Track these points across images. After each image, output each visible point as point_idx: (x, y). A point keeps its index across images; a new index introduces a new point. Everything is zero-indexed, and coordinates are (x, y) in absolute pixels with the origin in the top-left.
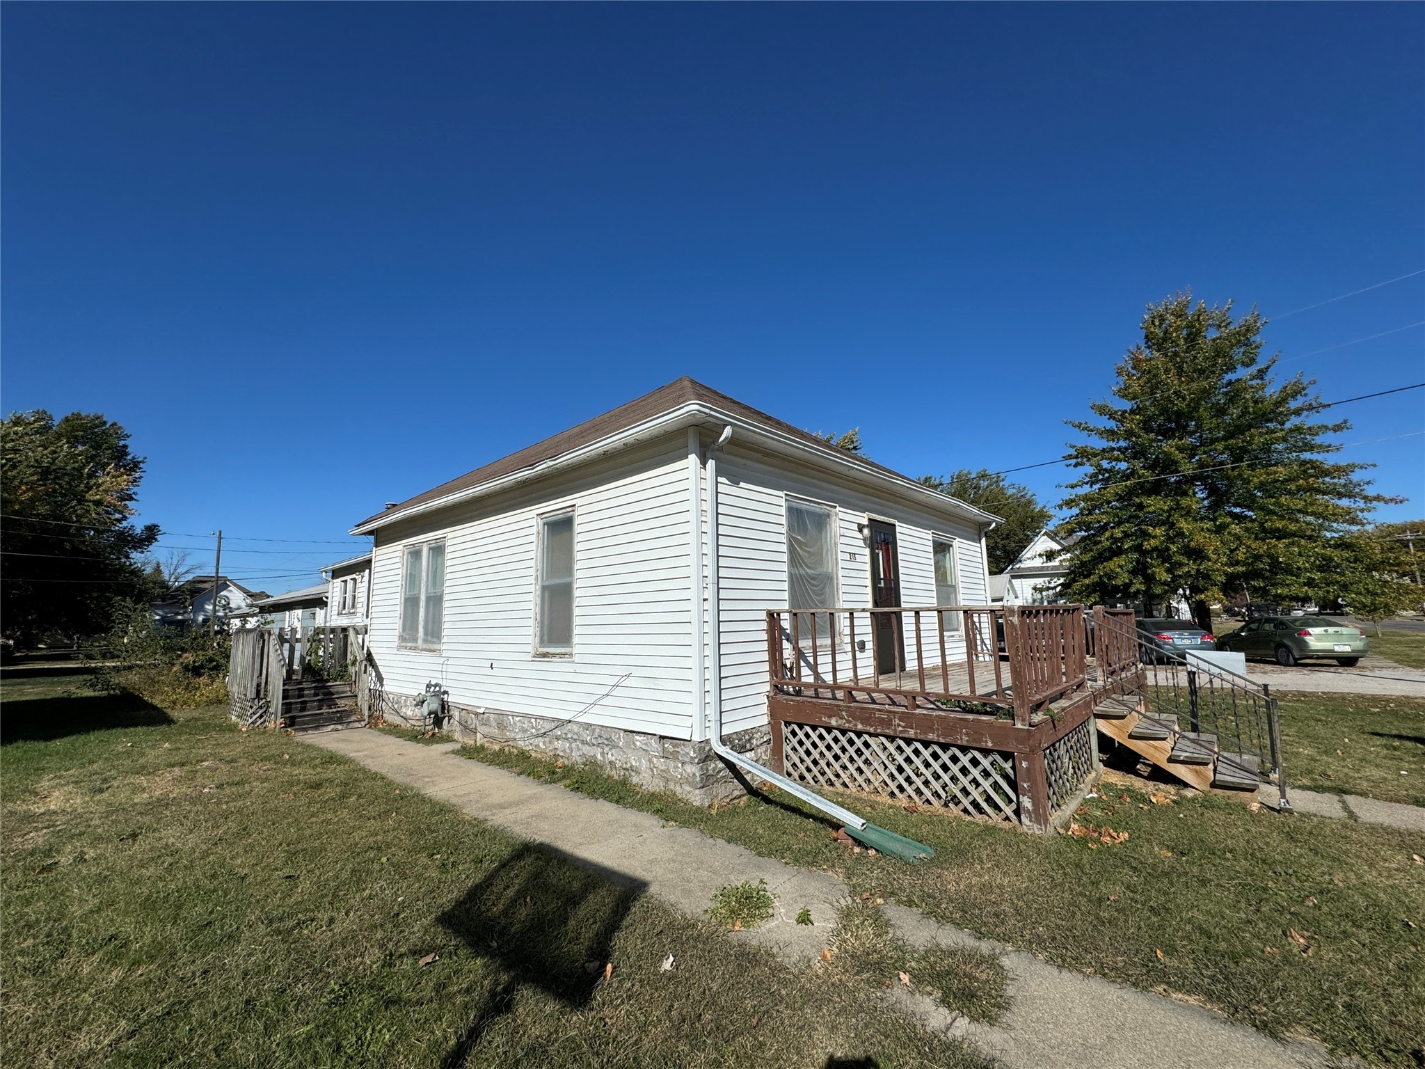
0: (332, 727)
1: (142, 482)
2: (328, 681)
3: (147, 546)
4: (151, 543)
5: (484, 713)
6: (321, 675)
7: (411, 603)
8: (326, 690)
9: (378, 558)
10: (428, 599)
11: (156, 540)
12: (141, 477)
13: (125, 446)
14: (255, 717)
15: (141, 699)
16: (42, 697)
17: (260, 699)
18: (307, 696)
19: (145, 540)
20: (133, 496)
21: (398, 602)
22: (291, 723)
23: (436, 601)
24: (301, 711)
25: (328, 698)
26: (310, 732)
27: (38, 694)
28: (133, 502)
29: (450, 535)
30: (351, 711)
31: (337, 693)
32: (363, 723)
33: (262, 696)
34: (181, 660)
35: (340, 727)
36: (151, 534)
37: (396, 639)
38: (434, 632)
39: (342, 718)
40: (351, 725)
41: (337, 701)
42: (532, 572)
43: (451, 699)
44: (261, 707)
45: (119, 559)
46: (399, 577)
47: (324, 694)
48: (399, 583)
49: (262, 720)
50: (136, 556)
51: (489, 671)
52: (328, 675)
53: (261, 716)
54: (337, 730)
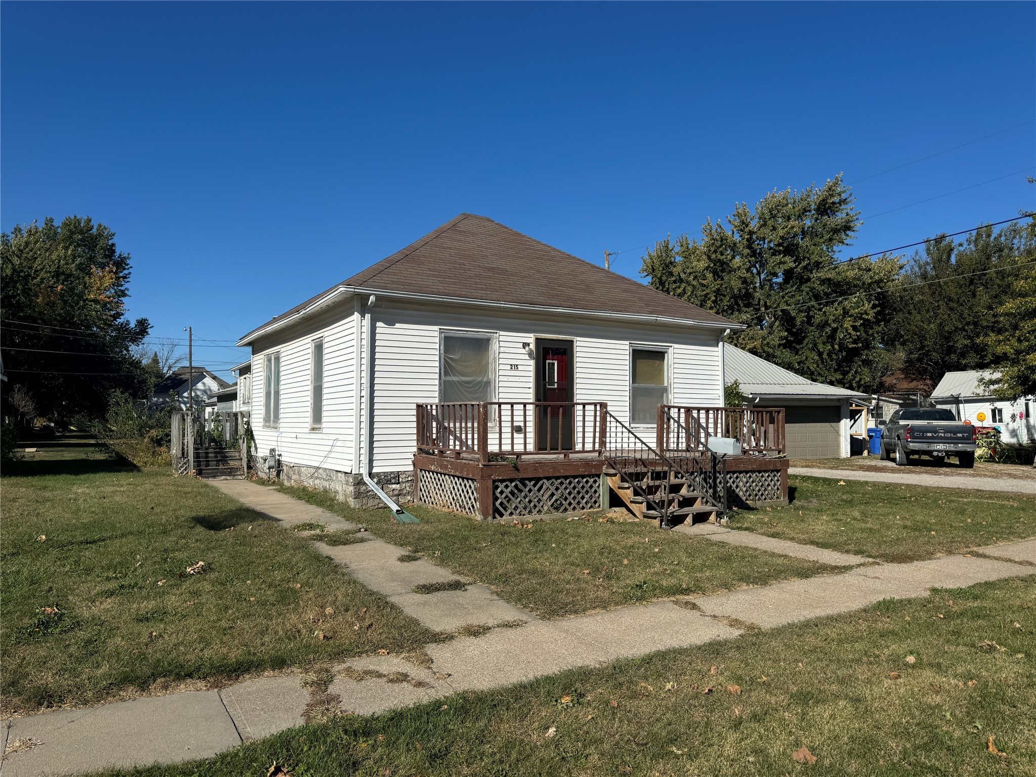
0: (224, 477)
1: (131, 278)
2: (225, 449)
3: (141, 339)
4: (144, 336)
5: (293, 467)
6: (221, 444)
7: (268, 394)
8: (223, 455)
9: (255, 363)
10: (274, 392)
11: (147, 333)
12: (130, 273)
13: (113, 245)
14: (182, 469)
15: (127, 460)
16: (74, 458)
17: (184, 458)
18: (211, 457)
19: (138, 334)
20: (126, 292)
21: (262, 395)
22: (200, 473)
23: (277, 393)
24: (206, 466)
25: (224, 459)
26: (210, 479)
27: (71, 457)
28: (127, 297)
29: (283, 350)
30: (237, 469)
31: (231, 457)
32: (244, 477)
33: (185, 456)
34: (149, 434)
35: (229, 478)
36: (143, 327)
37: (262, 420)
38: (277, 417)
39: (231, 472)
40: (236, 477)
41: (229, 462)
42: (309, 377)
43: (283, 459)
44: (185, 463)
45: (121, 352)
46: (262, 378)
47: (222, 457)
48: (262, 382)
49: (187, 471)
50: (133, 348)
51: (295, 440)
52: (226, 445)
53: (186, 469)
54: (227, 480)
